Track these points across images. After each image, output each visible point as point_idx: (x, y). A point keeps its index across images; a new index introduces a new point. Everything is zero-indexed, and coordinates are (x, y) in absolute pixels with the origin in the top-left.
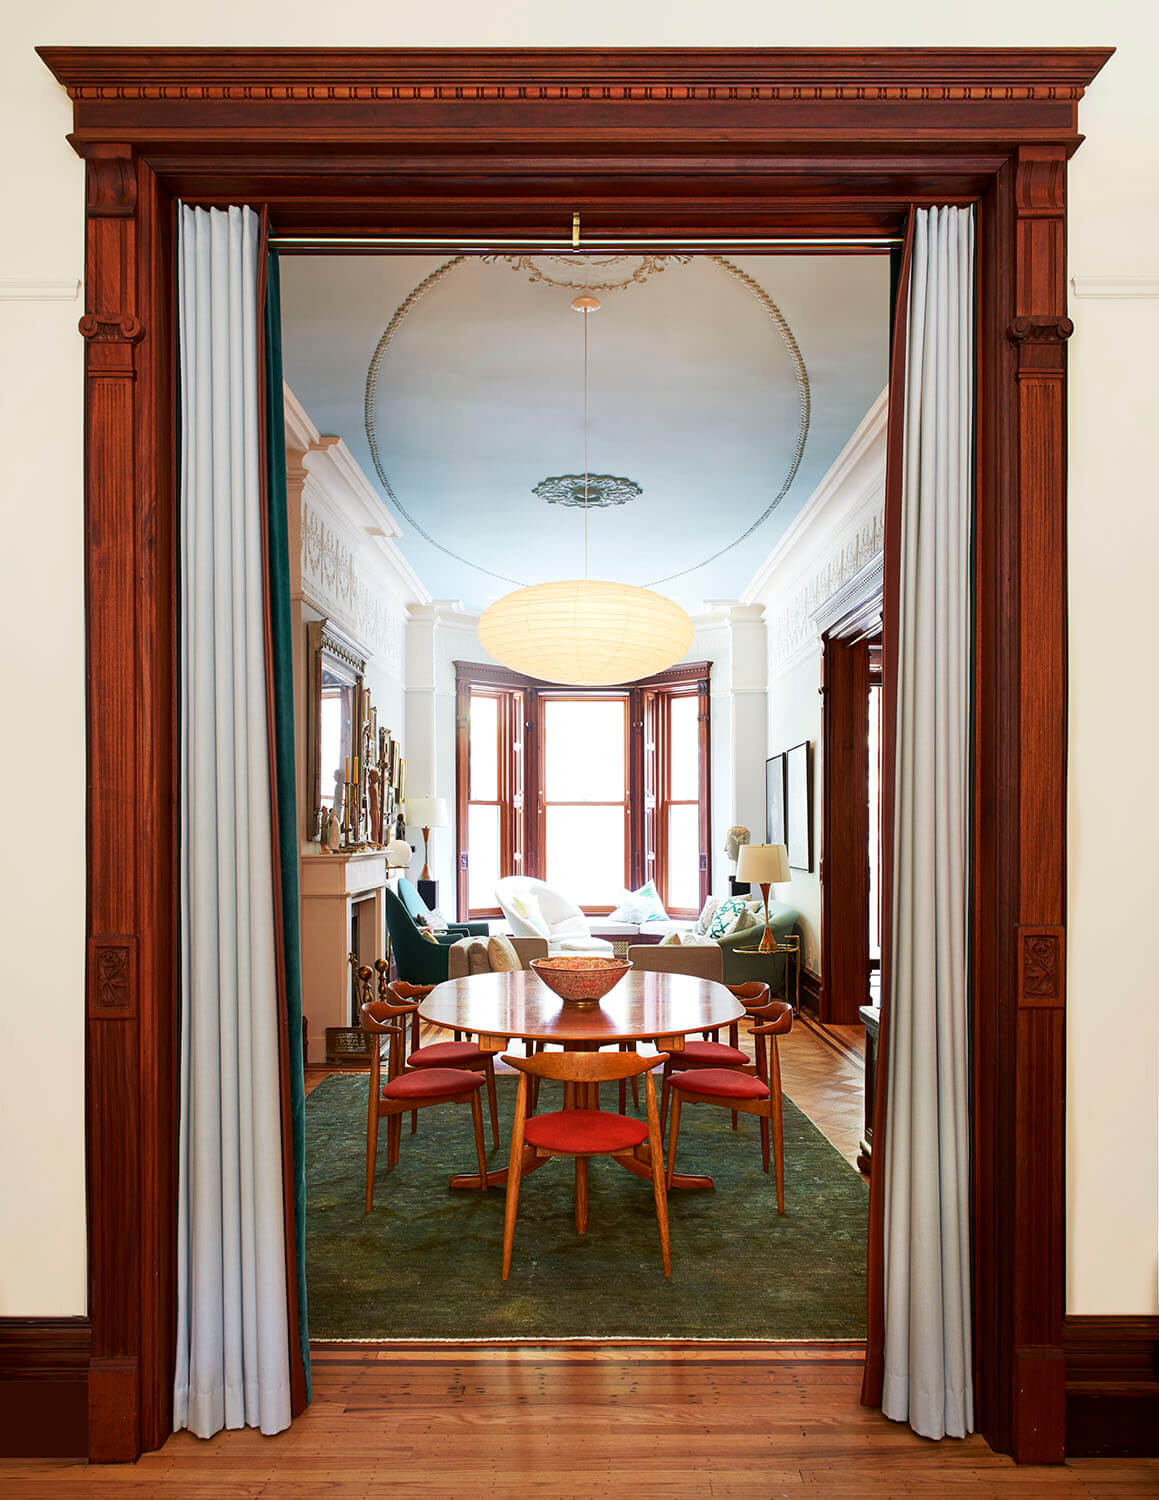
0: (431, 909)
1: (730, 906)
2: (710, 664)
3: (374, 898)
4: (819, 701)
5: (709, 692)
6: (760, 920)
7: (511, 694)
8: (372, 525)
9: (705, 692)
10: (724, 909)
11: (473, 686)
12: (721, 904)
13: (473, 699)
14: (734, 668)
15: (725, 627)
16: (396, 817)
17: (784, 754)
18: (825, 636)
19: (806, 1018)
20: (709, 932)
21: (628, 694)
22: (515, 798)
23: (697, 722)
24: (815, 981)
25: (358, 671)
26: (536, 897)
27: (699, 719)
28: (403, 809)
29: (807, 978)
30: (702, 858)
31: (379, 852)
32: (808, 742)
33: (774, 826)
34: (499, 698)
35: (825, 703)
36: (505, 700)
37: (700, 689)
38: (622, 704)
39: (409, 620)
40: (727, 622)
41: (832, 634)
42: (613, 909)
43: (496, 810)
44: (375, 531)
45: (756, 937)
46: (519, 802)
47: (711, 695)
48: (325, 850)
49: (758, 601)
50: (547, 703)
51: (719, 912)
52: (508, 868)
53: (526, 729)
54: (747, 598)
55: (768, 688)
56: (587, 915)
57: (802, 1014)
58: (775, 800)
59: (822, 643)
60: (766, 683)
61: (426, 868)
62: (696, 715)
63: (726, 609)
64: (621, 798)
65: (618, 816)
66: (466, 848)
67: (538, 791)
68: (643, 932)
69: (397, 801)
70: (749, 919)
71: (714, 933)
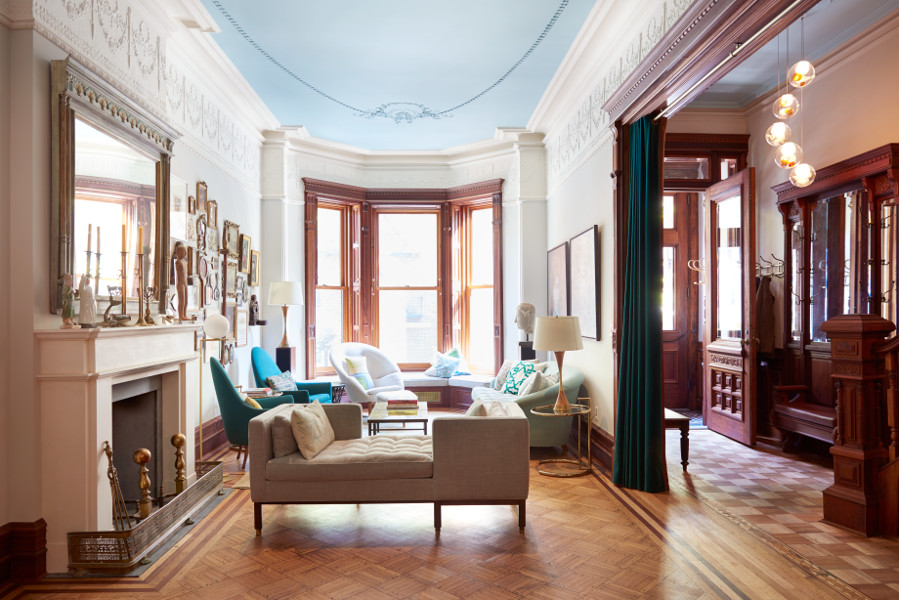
0: (283, 371)
1: (520, 367)
2: (502, 181)
3: (177, 372)
4: (610, 185)
5: (501, 202)
6: (554, 384)
7: (351, 207)
8: (185, 16)
9: (498, 203)
10: (516, 370)
11: (319, 198)
12: (514, 366)
13: (319, 210)
14: (521, 182)
15: (515, 152)
16: (249, 297)
17: (567, 243)
18: (618, 124)
19: (597, 472)
20: (504, 388)
21: (439, 207)
22: (354, 284)
23: (491, 226)
24: (609, 441)
25: (165, 150)
26: (364, 358)
27: (494, 223)
28: (257, 291)
29: (598, 435)
30: (496, 328)
31: (180, 326)
32: (596, 227)
33: (556, 303)
34: (342, 211)
35: (618, 185)
36: (345, 211)
37: (494, 201)
38: (435, 216)
39: (264, 143)
40: (516, 146)
41: (626, 120)
42: (429, 366)
43: (338, 294)
44: (191, 24)
45: (551, 397)
46: (357, 286)
47: (504, 204)
48: (68, 324)
49: (540, 130)
50: (380, 216)
51: (513, 372)
52: (349, 336)
53: (363, 233)
54: (532, 127)
55: (548, 197)
56: (402, 371)
57: (593, 467)
58: (557, 281)
59: (614, 130)
60: (546, 193)
61: (285, 338)
62: (491, 220)
63: (514, 136)
64: (435, 284)
65: (432, 297)
66: (314, 321)
67: (371, 278)
68: (451, 384)
69: (250, 284)
70: (543, 381)
71: (508, 389)
